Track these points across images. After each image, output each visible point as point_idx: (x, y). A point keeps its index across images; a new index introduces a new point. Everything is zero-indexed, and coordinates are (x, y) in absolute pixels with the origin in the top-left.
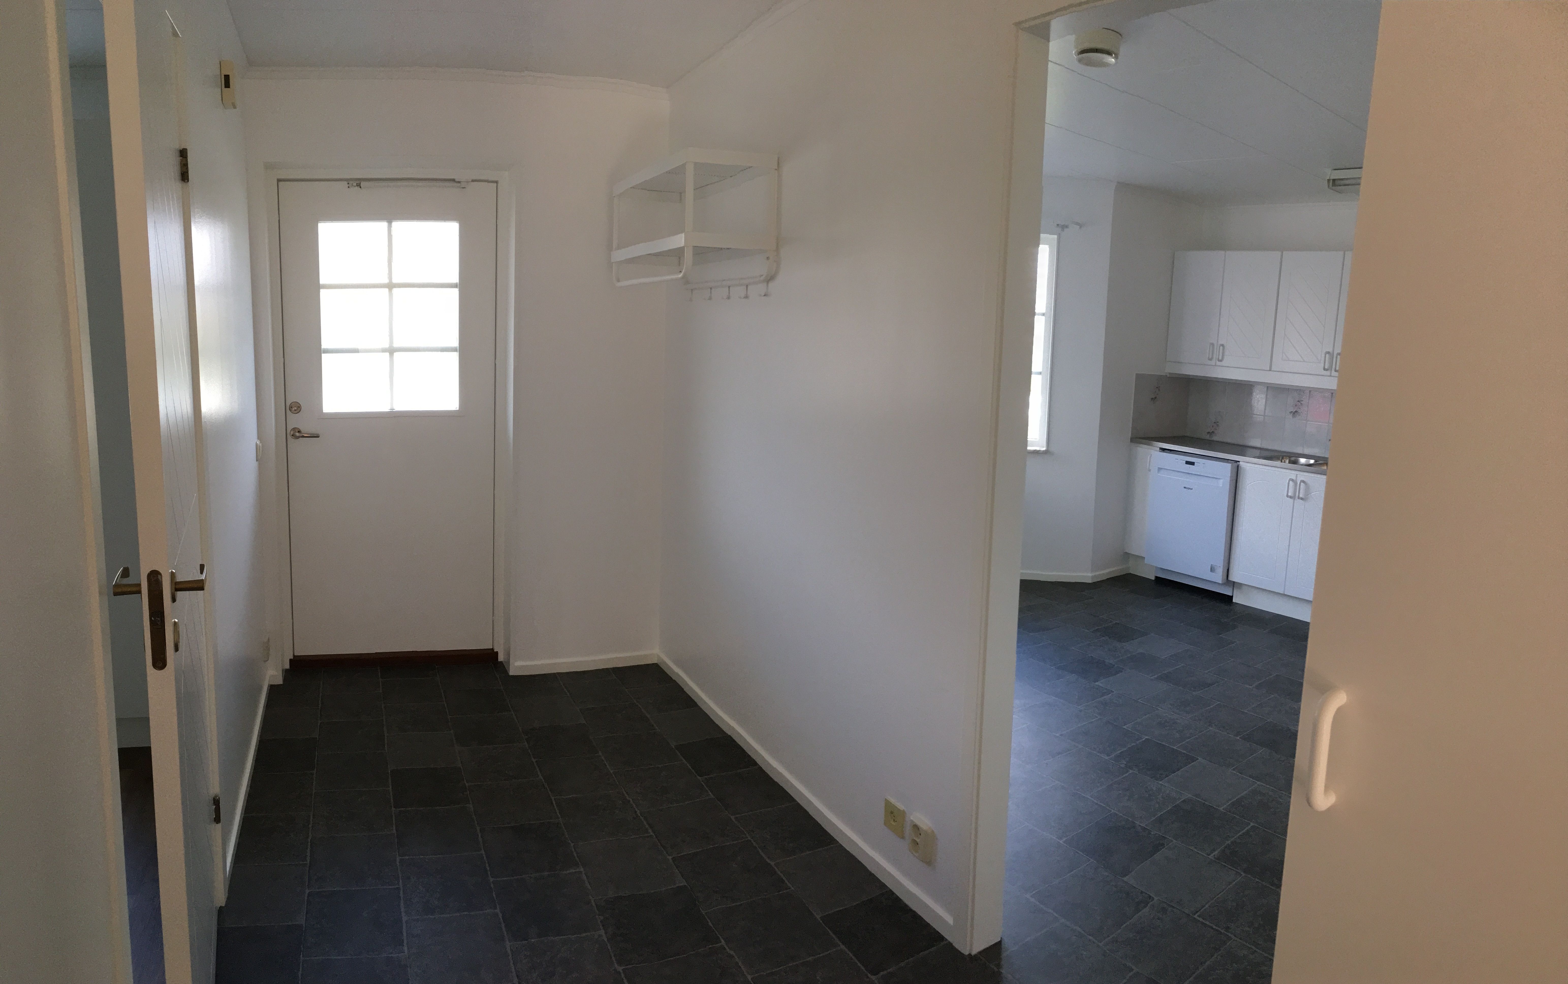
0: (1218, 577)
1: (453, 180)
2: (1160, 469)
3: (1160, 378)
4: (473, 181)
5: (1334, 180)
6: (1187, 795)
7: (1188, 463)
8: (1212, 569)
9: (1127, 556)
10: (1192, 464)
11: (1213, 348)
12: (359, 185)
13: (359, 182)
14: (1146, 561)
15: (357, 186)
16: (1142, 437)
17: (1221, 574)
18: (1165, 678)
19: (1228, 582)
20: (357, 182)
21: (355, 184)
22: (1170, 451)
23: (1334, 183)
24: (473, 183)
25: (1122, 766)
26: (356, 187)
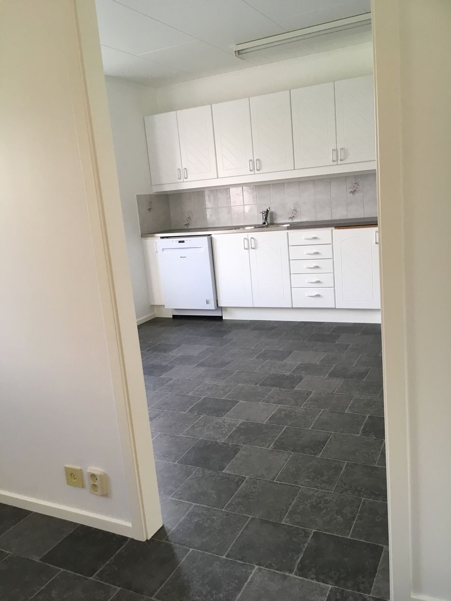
0: (212, 306)
2: (163, 249)
3: (150, 196)
5: (238, 51)
6: (241, 421)
7: (180, 242)
8: (207, 302)
9: (153, 307)
10: (183, 242)
11: (180, 171)
14: (166, 307)
16: (148, 232)
17: (213, 303)
18: (202, 365)
19: (218, 308)
22: (167, 237)
23: (239, 52)
25: (196, 414)
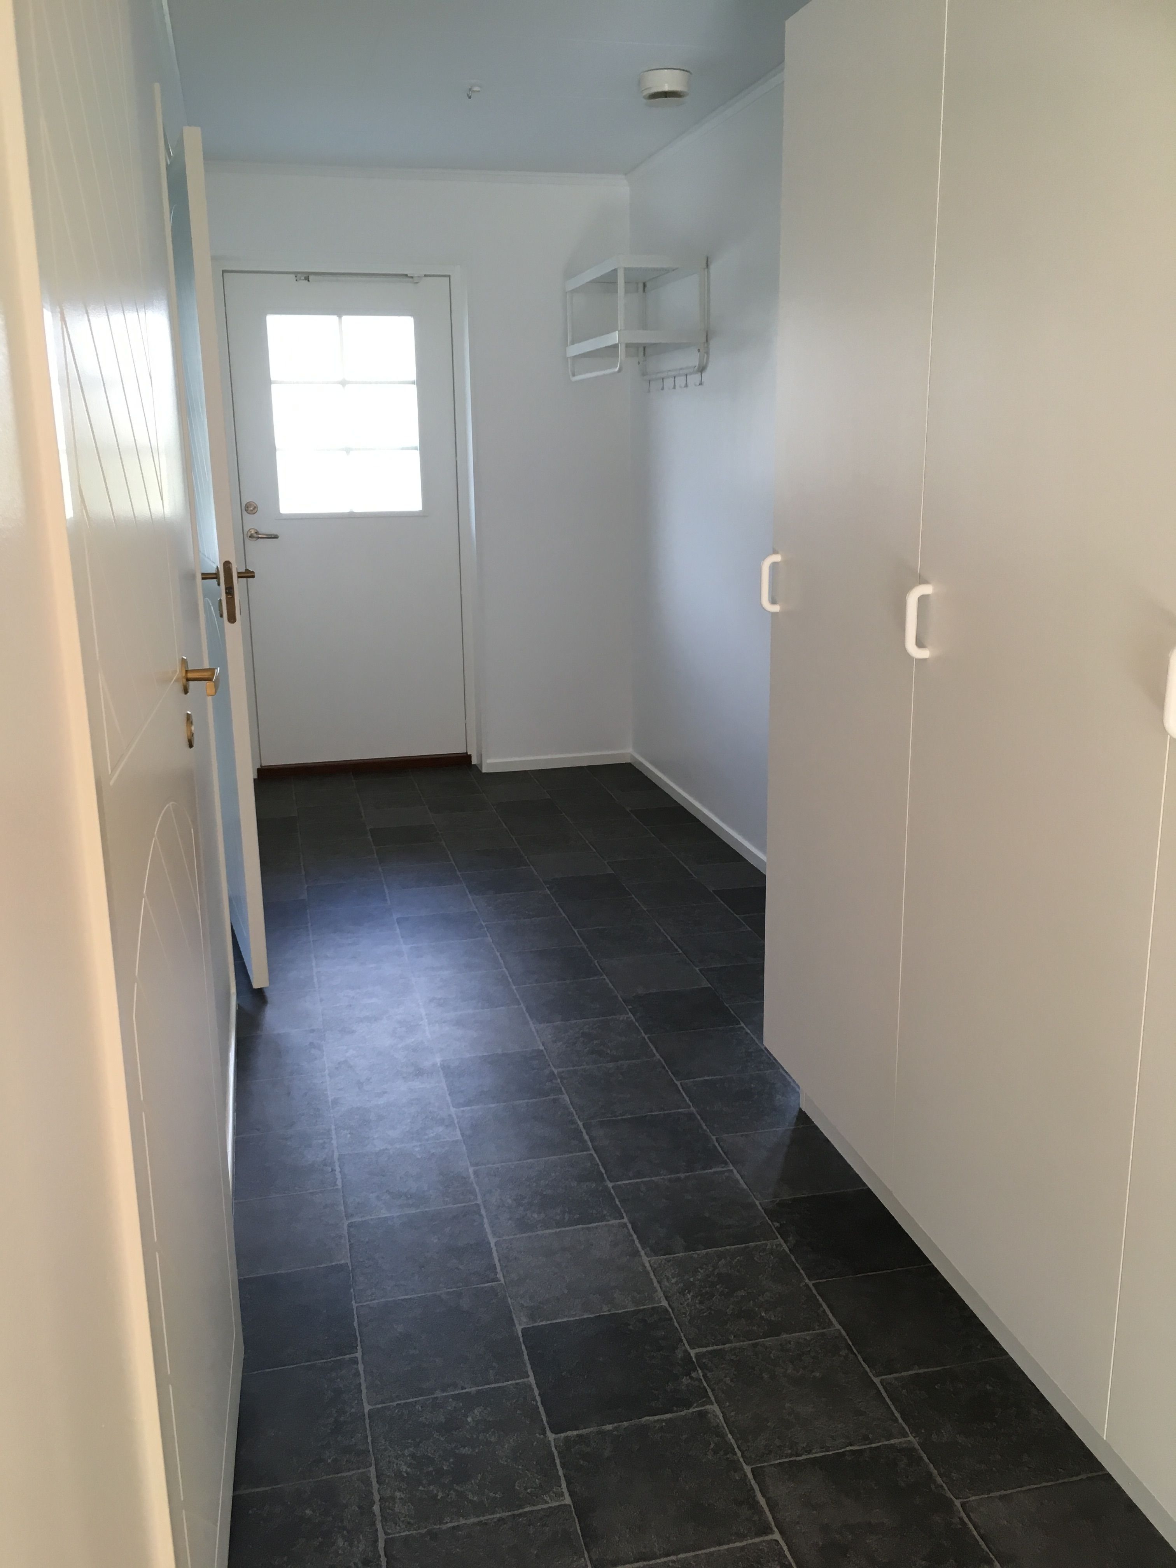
1: (406, 275)
4: (426, 276)
12: (307, 279)
13: (307, 276)
15: (305, 279)
20: (305, 276)
21: (303, 278)
24: (426, 278)
26: (305, 281)
